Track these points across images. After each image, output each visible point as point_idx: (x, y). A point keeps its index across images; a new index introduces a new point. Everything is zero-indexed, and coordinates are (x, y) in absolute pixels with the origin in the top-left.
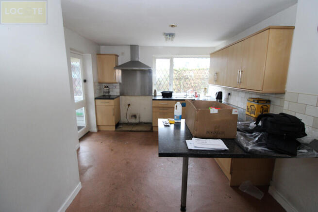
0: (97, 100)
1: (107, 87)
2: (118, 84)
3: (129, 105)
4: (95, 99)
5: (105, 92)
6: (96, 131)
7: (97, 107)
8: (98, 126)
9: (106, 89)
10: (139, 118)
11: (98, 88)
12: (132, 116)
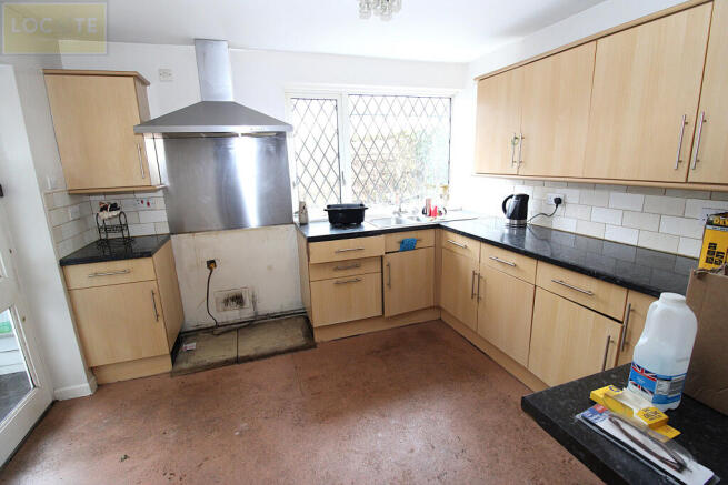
0: (73, 270)
1: (114, 207)
2: (161, 193)
3: (211, 264)
4: (63, 263)
5: (107, 229)
6: (88, 392)
7: (78, 295)
8: (92, 371)
9: (106, 215)
10: (254, 302)
11: (71, 213)
12: (226, 301)
